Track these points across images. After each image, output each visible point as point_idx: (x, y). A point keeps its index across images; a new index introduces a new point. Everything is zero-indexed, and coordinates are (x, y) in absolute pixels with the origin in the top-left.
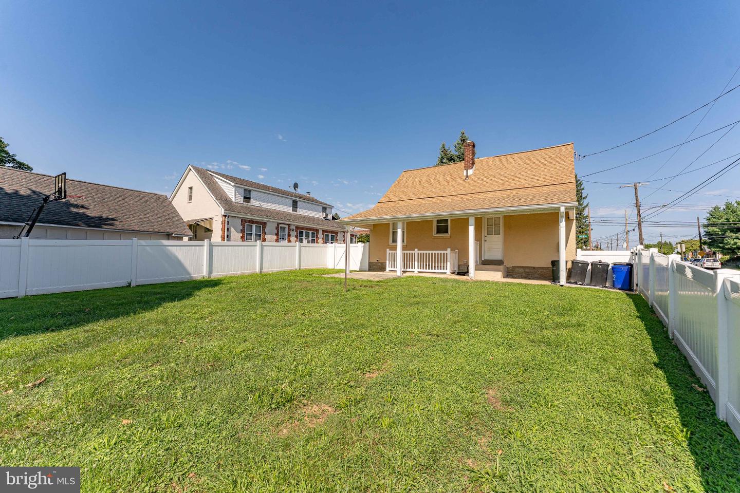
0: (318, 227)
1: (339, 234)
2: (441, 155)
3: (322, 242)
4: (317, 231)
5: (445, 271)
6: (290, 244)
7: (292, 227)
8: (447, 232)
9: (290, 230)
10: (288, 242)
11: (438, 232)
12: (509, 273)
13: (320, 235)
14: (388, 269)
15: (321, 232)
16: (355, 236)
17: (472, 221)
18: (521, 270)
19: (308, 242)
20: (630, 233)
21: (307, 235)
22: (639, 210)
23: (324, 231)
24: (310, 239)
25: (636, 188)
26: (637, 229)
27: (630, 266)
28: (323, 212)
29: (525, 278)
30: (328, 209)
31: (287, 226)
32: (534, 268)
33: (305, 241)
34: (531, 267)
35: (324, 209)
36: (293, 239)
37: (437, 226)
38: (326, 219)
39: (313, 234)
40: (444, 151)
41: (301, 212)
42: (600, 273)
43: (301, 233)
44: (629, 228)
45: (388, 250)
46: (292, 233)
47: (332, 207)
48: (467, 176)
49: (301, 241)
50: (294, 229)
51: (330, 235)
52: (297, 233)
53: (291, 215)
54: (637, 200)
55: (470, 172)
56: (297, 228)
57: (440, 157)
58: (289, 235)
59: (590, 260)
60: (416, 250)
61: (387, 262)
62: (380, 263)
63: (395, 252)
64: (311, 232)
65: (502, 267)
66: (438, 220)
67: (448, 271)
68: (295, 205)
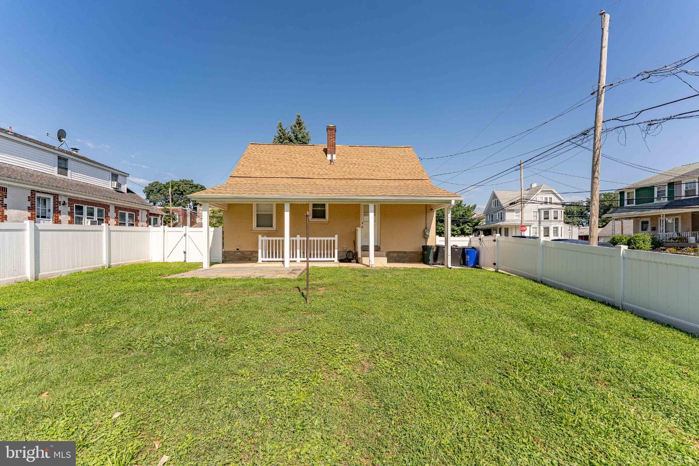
0: (108, 202)
1: (140, 213)
2: (279, 134)
3: (115, 223)
4: (107, 207)
5: (332, 259)
6: (57, 226)
7: (61, 199)
8: (324, 217)
9: (57, 203)
10: (56, 223)
11: (314, 217)
13: (112, 213)
14: (260, 259)
15: (112, 209)
16: (160, 217)
17: (372, 206)
18: (395, 255)
19: (93, 223)
21: (91, 214)
23: (117, 208)
24: (96, 218)
28: (112, 180)
29: (398, 262)
30: (120, 178)
31: (52, 198)
32: (405, 252)
33: (87, 222)
34: (403, 252)
35: (115, 177)
36: (64, 218)
37: (313, 210)
38: (117, 190)
39: (99, 211)
41: (74, 176)
42: (456, 255)
43: (80, 208)
45: (260, 236)
46: (61, 208)
47: (126, 175)
48: (332, 161)
49: (79, 221)
50: (67, 201)
51: (127, 213)
52: (72, 209)
53: (55, 179)
55: (335, 157)
56: (71, 200)
57: (277, 135)
58: (57, 212)
60: (298, 236)
61: (260, 251)
62: (239, 252)
63: (281, 239)
64: (96, 209)
66: (313, 204)
67: (336, 259)
68: (63, 164)
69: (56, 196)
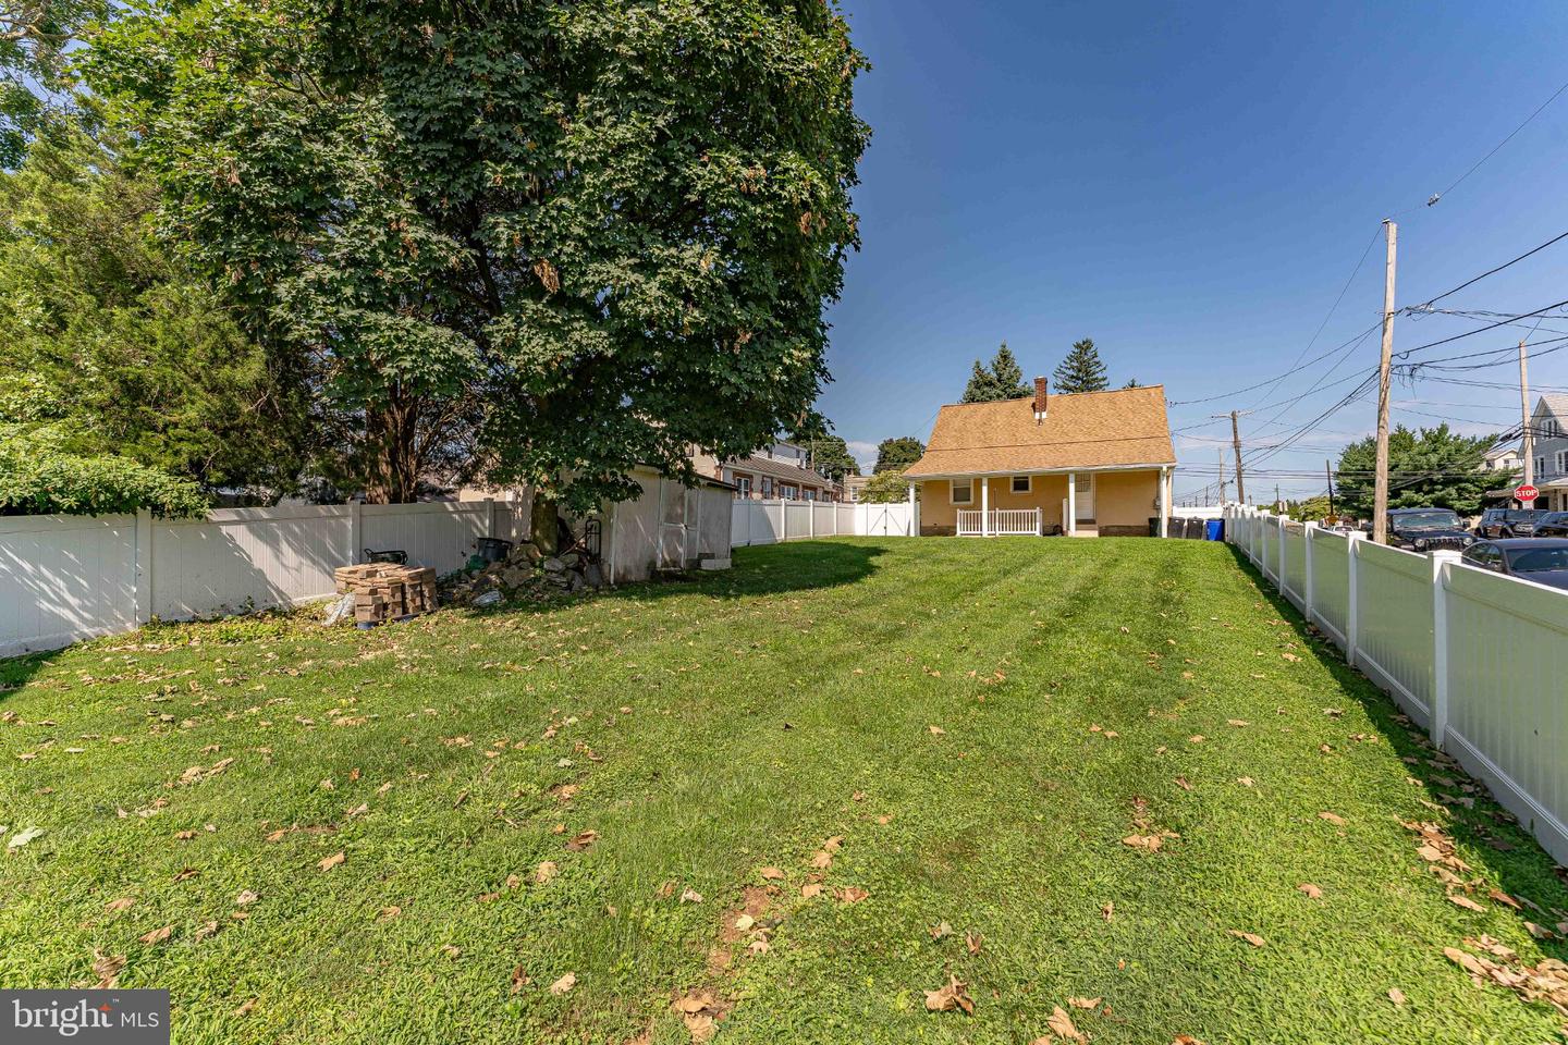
0: (799, 481)
4: (797, 486)
5: (1033, 532)
7: (775, 482)
8: (1027, 489)
11: (1015, 489)
12: (1105, 532)
13: (801, 492)
14: (958, 533)
15: (801, 488)
17: (1072, 478)
18: (1115, 529)
20: (1228, 487)
22: (1238, 452)
23: (803, 486)
25: (1234, 420)
26: (1236, 480)
27: (1222, 521)
32: (1130, 526)
34: (1127, 525)
37: (1014, 483)
39: (793, 490)
40: (979, 371)
41: (777, 458)
42: (1195, 529)
43: (783, 490)
44: (1227, 480)
45: (958, 510)
46: (775, 489)
48: (1040, 420)
54: (1236, 437)
55: (1044, 415)
58: (773, 493)
59: (1186, 517)
60: (997, 509)
61: (958, 525)
62: (937, 527)
65: (1096, 526)
66: (1015, 478)
67: (1038, 531)
69: (772, 478)
